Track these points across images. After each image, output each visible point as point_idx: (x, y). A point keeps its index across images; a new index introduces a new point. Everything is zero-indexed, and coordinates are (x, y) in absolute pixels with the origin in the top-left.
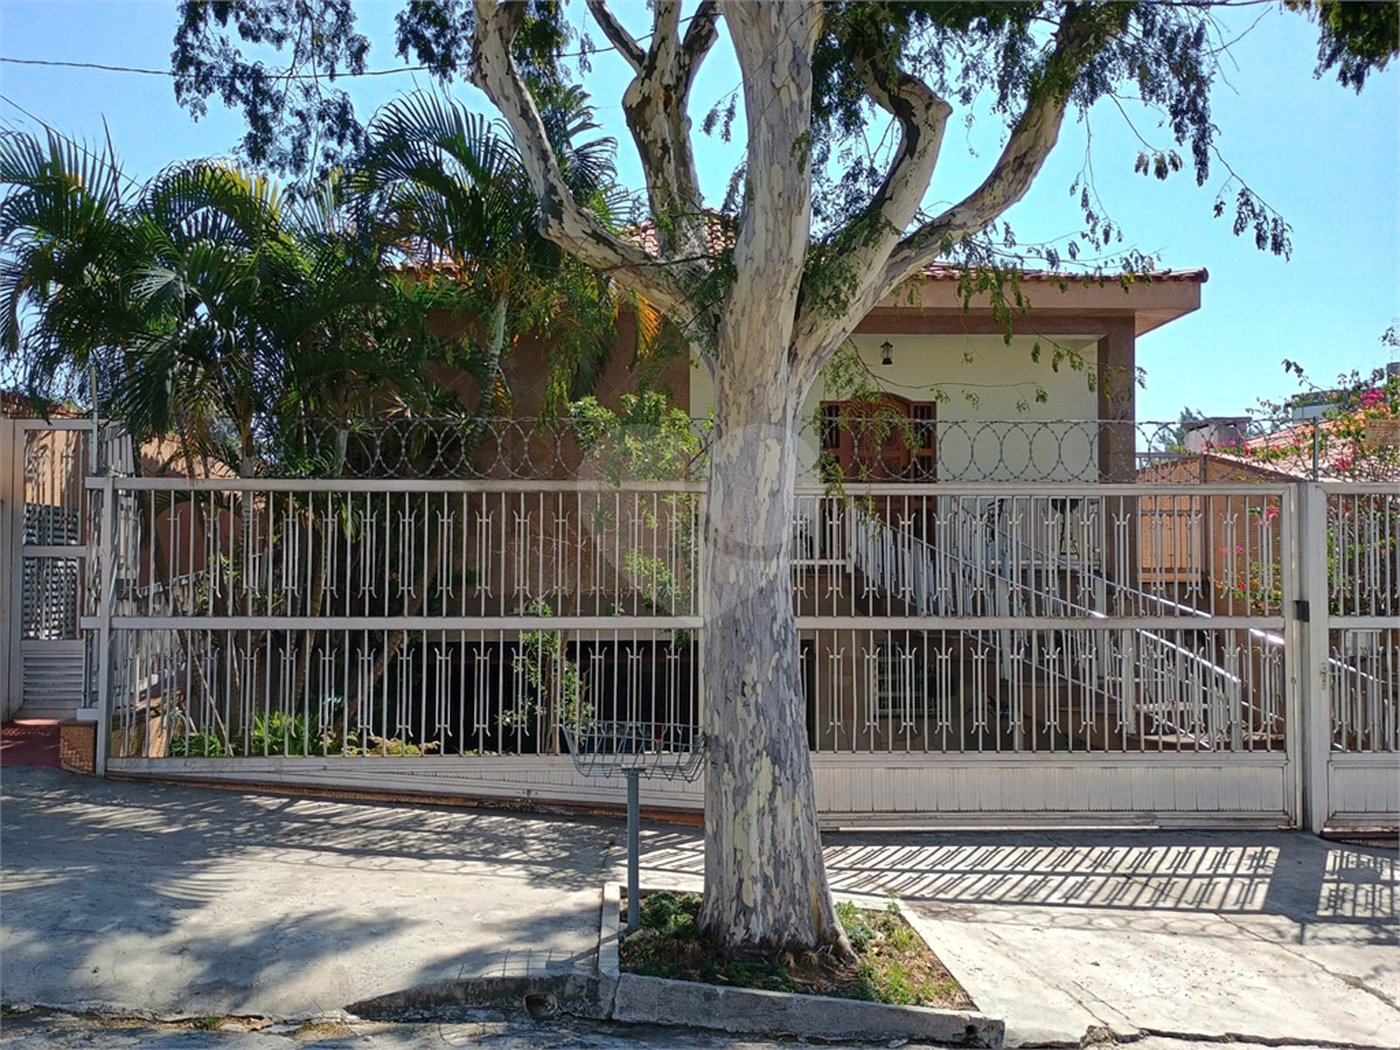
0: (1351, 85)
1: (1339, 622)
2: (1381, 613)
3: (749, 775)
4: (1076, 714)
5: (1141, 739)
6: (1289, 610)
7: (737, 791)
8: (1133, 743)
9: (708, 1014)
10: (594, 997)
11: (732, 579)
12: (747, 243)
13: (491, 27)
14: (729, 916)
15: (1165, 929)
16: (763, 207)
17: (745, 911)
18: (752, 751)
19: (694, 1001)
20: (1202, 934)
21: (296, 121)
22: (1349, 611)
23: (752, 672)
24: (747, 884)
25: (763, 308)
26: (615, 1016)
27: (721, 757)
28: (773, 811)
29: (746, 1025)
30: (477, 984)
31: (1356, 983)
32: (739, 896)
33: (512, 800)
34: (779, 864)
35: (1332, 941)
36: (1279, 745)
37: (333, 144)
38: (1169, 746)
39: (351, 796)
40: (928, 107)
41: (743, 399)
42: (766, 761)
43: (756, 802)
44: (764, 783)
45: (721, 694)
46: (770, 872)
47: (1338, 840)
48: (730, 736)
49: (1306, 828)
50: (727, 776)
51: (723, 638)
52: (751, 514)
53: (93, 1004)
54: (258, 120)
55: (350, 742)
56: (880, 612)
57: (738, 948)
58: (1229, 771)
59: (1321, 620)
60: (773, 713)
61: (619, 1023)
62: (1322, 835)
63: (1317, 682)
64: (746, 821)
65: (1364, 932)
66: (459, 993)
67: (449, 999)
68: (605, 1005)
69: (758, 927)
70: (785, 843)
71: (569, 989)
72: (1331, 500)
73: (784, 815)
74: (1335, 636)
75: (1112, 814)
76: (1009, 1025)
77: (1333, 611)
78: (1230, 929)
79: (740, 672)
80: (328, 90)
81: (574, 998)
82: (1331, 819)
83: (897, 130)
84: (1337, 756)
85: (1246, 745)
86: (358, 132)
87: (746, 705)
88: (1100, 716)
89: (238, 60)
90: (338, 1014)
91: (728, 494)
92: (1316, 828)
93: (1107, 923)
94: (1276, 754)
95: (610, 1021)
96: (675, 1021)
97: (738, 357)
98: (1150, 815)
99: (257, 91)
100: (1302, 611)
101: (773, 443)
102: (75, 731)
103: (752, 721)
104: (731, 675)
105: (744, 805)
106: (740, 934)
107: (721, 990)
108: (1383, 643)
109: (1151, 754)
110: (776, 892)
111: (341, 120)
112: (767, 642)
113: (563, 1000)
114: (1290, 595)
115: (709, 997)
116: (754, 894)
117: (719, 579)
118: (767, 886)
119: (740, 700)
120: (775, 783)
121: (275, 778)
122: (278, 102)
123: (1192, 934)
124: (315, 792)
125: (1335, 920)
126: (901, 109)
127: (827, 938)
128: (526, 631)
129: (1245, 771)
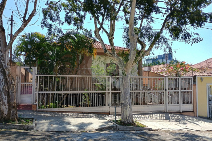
0: (171, 37)
1: (169, 91)
2: (173, 90)
3: (127, 107)
4: (141, 101)
5: (147, 103)
6: (164, 90)
7: (126, 109)
8: (147, 104)
9: (127, 129)
10: (117, 128)
11: (125, 88)
12: (130, 57)
13: (97, 31)
14: (125, 120)
15: (158, 121)
16: (132, 54)
17: (127, 120)
18: (127, 105)
19: (126, 128)
20: (161, 121)
21: (54, 30)
22: (170, 90)
23: (127, 97)
24: (127, 117)
25: (131, 63)
26: (119, 129)
27: (124, 105)
28: (129, 110)
29: (130, 129)
30: (106, 127)
31: (176, 125)
32: (126, 118)
33: (86, 112)
34: (129, 115)
35: (173, 122)
36: (163, 103)
37: (58, 33)
38: (150, 104)
39: (69, 112)
40: (145, 45)
41: (127, 71)
42: (129, 105)
43: (128, 109)
44: (128, 108)
45: (124, 99)
46: (129, 116)
47: (169, 113)
48: (125, 103)
49: (166, 112)
50: (125, 107)
51: (124, 94)
52: (127, 82)
53: (71, 131)
54: (50, 30)
55: (65, 106)
56: (118, 90)
57: (127, 123)
58: (159, 106)
59: (167, 91)
60: (129, 101)
61: (119, 130)
62: (168, 113)
63: (167, 97)
64: (127, 111)
65: (175, 121)
66: (104, 128)
67: (104, 129)
68: (118, 128)
69: (128, 121)
70: (130, 113)
71: (114, 127)
72: (168, 79)
73: (130, 111)
74: (169, 92)
75: (148, 111)
76: (152, 128)
77: (169, 90)
78: (164, 121)
79: (126, 97)
80: (59, 27)
81: (115, 128)
82: (168, 111)
83: (141, 47)
84: (169, 105)
85: (159, 104)
86: (62, 32)
87: (127, 100)
88: (143, 101)
89: (49, 23)
90: (94, 131)
91: (125, 80)
92: (167, 112)
93: (153, 121)
94: (163, 105)
95: (118, 130)
96: (124, 129)
97: (127, 67)
98: (152, 111)
99: (50, 26)
100: (166, 90)
101: (129, 75)
102: (34, 106)
103: (127, 102)
104: (125, 97)
105: (127, 110)
106: (127, 122)
107: (128, 127)
108: (173, 93)
109: (148, 105)
110: (129, 118)
111: (60, 31)
112: (129, 94)
113: (114, 128)
114: (164, 88)
115: (127, 127)
116: (128, 118)
117: (124, 88)
118: (129, 117)
119: (126, 100)
120: (129, 107)
121: (59, 110)
122: (52, 28)
123: (161, 122)
124: (64, 112)
125: (172, 120)
126: (142, 45)
127: (133, 122)
128: (83, 93)
129: (161, 106)
